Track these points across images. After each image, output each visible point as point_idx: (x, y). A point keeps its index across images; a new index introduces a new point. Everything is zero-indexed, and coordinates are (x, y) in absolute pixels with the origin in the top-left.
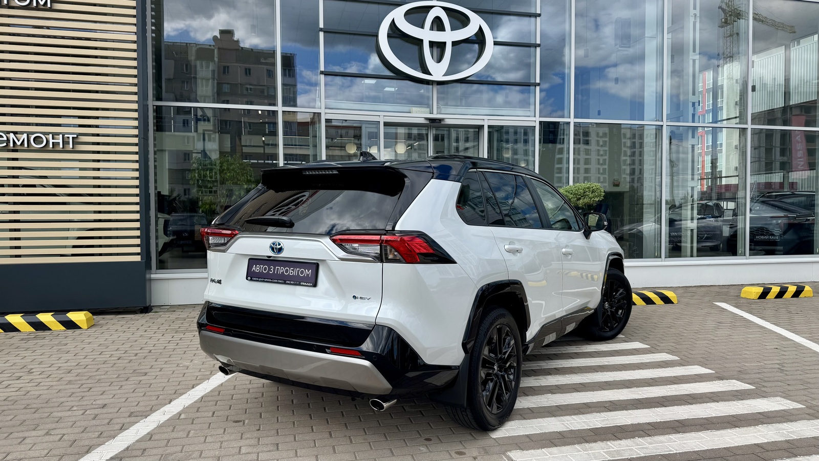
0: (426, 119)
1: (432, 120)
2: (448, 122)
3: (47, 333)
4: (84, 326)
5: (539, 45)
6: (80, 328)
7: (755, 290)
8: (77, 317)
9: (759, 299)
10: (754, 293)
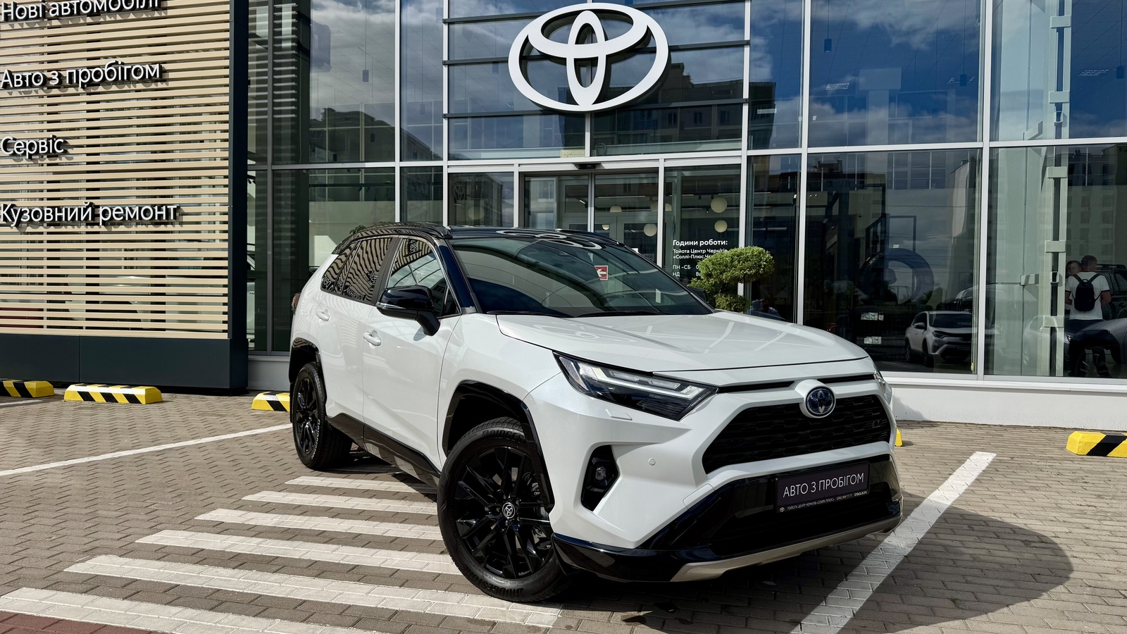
0: (576, 164)
1: (582, 166)
2: (607, 166)
3: (115, 404)
4: (143, 401)
5: (748, 43)
6: (140, 403)
7: (1083, 437)
8: (139, 392)
9: (1089, 454)
10: (1081, 443)
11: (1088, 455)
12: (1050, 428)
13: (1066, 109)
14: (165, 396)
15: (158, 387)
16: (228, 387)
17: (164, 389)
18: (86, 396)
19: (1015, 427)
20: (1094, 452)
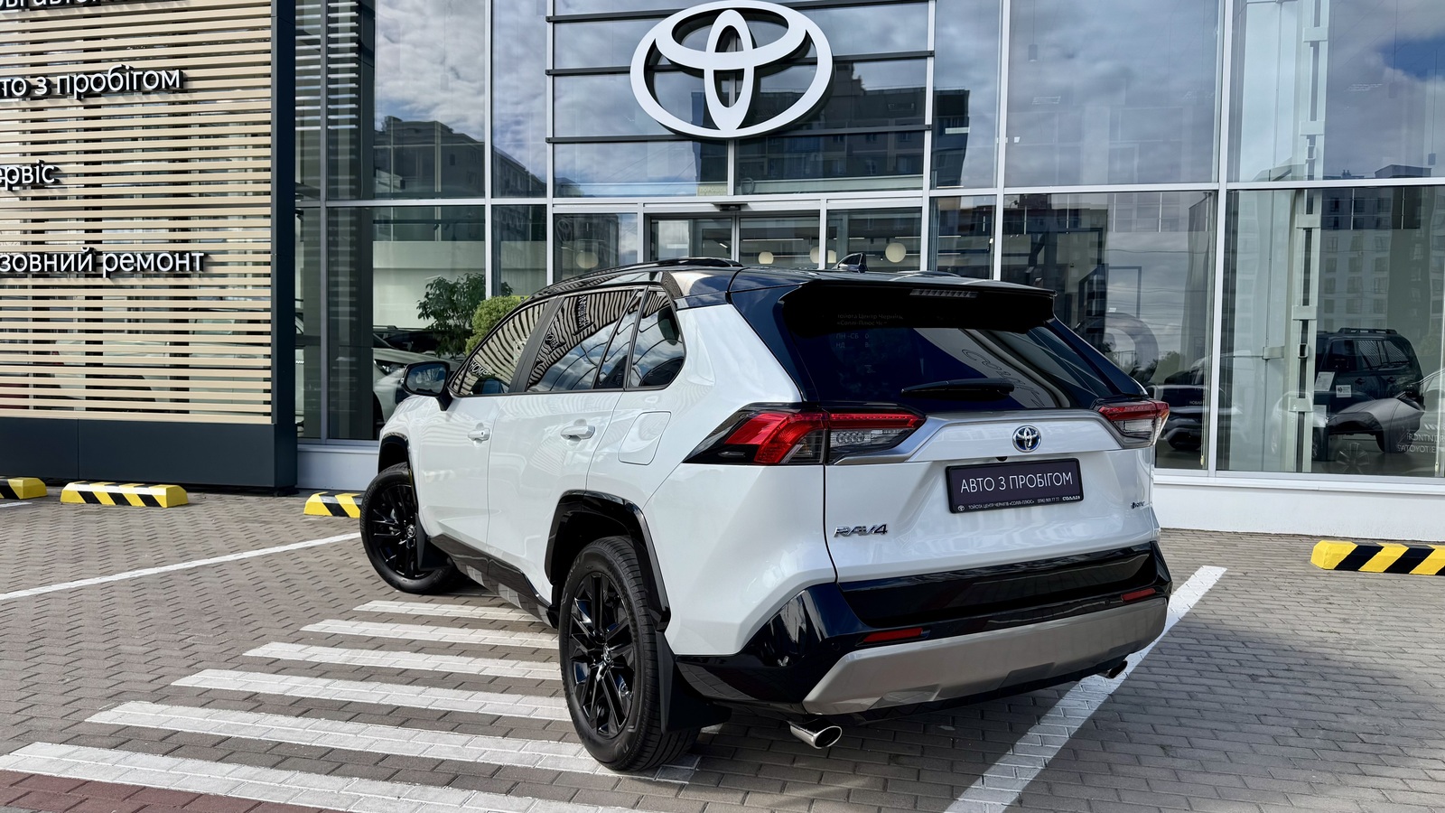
0: (717, 205)
1: (724, 207)
2: (755, 207)
3: (127, 508)
4: (163, 503)
5: (931, 54)
6: (160, 506)
7: (1330, 548)
8: (159, 492)
9: (1337, 569)
10: (1328, 555)
11: (1335, 569)
12: (1294, 535)
13: (1320, 143)
14: (192, 496)
15: (182, 485)
16: (273, 486)
17: (190, 488)
18: (89, 498)
19: (1251, 534)
20: (1342, 566)
